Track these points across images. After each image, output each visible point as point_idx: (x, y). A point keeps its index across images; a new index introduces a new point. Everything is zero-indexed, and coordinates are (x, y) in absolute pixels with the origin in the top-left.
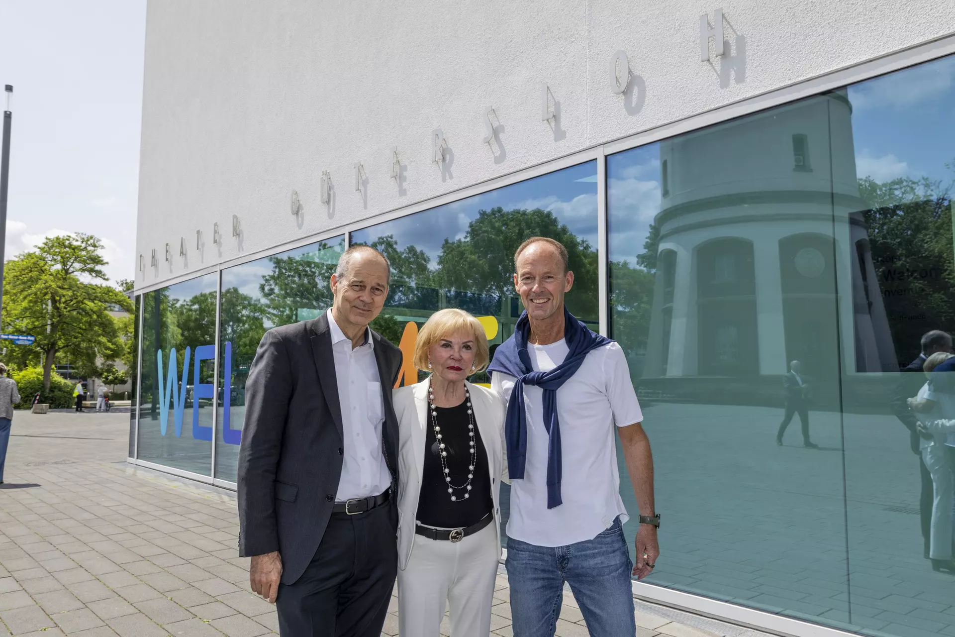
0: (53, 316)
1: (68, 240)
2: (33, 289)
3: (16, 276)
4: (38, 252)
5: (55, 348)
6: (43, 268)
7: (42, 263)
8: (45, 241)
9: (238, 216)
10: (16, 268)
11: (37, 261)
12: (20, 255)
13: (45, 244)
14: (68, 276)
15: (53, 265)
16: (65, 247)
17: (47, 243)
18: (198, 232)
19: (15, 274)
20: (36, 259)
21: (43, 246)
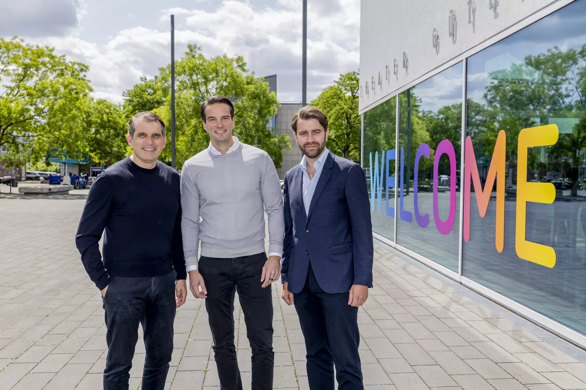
0: (346, 128)
1: (354, 75)
2: (333, 110)
3: (324, 102)
4: (336, 85)
5: (348, 150)
6: (340, 96)
7: (339, 92)
8: (340, 77)
9: (406, 52)
10: (324, 97)
11: (336, 91)
12: (327, 88)
13: (341, 79)
14: (355, 100)
15: (346, 93)
16: (353, 80)
17: (341, 78)
18: (387, 66)
19: (324, 101)
20: (335, 90)
21: (339, 80)
